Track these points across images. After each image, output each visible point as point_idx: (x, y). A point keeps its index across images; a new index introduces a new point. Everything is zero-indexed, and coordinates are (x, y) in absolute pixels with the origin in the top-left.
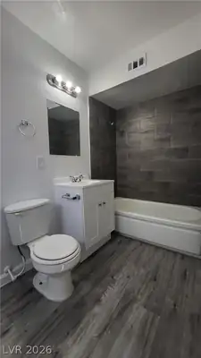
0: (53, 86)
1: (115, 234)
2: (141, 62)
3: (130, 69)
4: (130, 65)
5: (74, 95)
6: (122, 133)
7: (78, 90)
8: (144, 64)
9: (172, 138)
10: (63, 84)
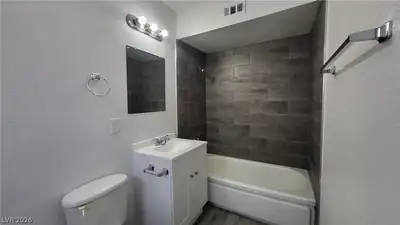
0: (134, 28)
1: (209, 206)
2: (240, 8)
3: (226, 14)
4: (226, 10)
5: (159, 38)
6: (213, 80)
7: (165, 33)
8: (243, 11)
9: (269, 91)
10: (146, 26)
